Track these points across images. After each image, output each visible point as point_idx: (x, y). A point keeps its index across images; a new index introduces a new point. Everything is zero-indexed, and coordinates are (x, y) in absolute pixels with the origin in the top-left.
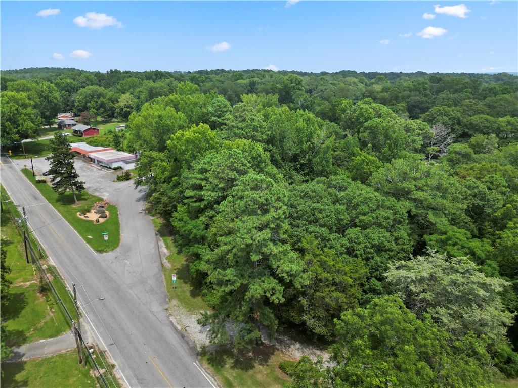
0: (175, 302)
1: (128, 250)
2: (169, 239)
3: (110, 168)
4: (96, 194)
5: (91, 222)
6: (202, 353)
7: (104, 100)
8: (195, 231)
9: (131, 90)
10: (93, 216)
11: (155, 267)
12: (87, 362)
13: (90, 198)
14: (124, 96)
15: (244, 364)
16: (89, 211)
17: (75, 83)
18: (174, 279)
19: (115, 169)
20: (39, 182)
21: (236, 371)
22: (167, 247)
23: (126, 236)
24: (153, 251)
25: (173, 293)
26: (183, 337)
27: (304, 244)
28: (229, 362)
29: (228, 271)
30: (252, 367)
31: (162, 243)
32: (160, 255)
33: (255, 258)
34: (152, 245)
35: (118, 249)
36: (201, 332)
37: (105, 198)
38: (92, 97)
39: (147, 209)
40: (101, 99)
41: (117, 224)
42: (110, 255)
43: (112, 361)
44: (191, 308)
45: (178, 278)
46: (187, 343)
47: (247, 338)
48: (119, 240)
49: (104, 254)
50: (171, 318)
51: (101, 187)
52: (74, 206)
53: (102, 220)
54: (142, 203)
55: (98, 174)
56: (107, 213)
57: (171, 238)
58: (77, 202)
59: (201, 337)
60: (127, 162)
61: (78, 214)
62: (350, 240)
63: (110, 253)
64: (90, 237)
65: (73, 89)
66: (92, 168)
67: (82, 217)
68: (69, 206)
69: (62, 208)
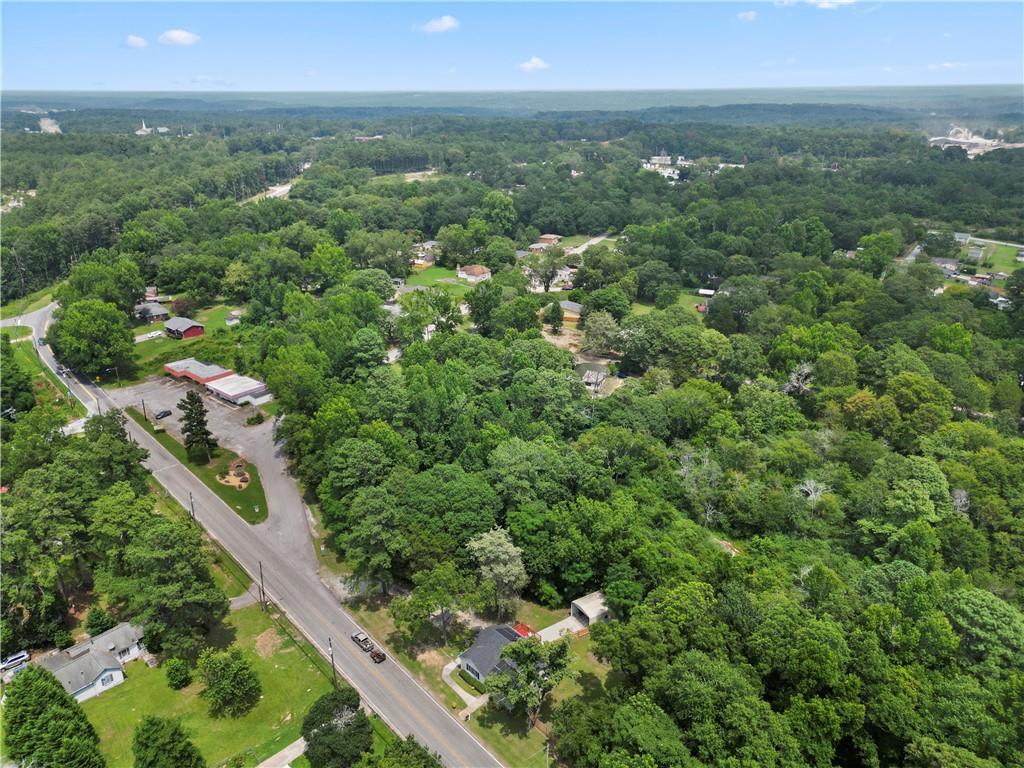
0: (324, 567)
1: (277, 521)
2: (316, 507)
3: (235, 403)
4: (228, 447)
5: (233, 487)
6: (345, 603)
7: (205, 275)
8: (337, 513)
9: (243, 254)
10: (233, 480)
11: (305, 538)
12: (267, 611)
13: (223, 454)
14: (233, 266)
15: (372, 608)
16: (227, 474)
17: (153, 235)
18: (323, 549)
19: (242, 405)
20: (158, 432)
21: (368, 612)
22: (314, 516)
23: (273, 504)
24: (301, 520)
25: (322, 559)
26: (331, 592)
27: (410, 528)
28: (363, 607)
29: (358, 549)
30: (378, 609)
31: (309, 512)
32: (307, 524)
33: (373, 542)
34: (300, 514)
35: (268, 520)
36: (344, 589)
37: (239, 452)
38: (188, 272)
39: (288, 468)
40: (201, 274)
41: (260, 489)
42: (261, 527)
43: (284, 610)
44: (336, 571)
45: (326, 547)
46: (334, 596)
47: (372, 590)
48: (267, 510)
49: (257, 525)
50: (322, 580)
51: (232, 436)
52: (209, 467)
53: (244, 485)
54: (282, 459)
55: (222, 414)
56: (247, 475)
57: (317, 505)
58: (211, 461)
59: (343, 591)
60: (256, 395)
61: (218, 477)
62: (445, 522)
63: (262, 524)
64: (238, 507)
65: (151, 245)
66: (211, 402)
67: (223, 482)
68: (204, 467)
69: (197, 469)
